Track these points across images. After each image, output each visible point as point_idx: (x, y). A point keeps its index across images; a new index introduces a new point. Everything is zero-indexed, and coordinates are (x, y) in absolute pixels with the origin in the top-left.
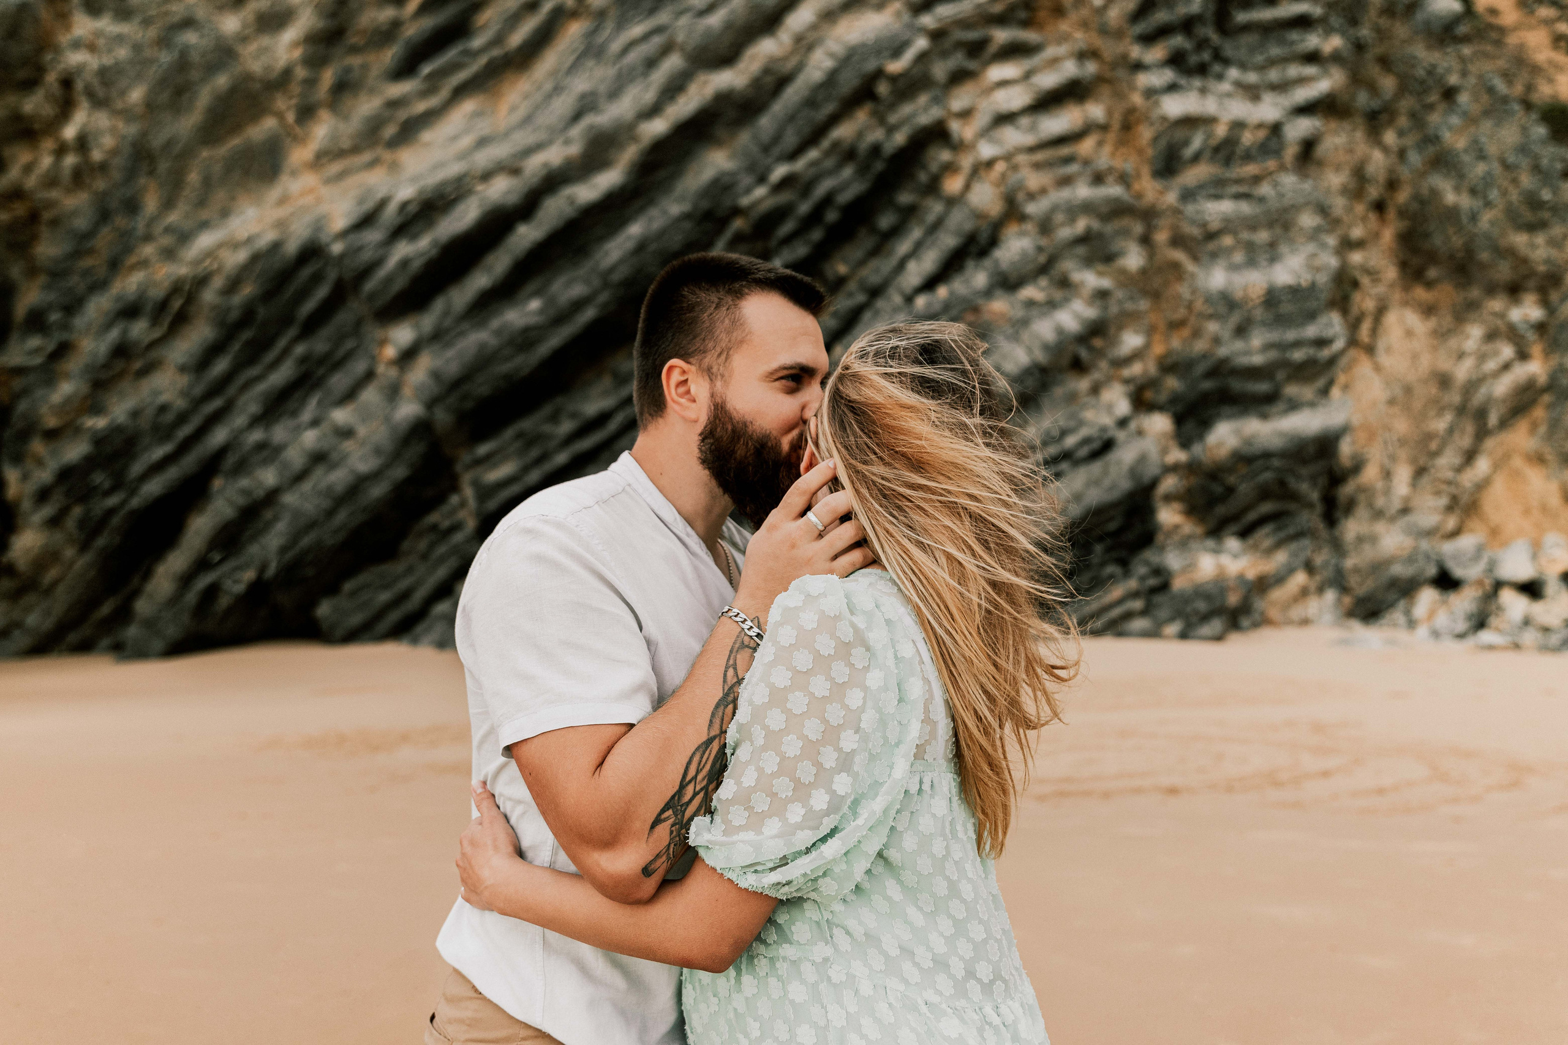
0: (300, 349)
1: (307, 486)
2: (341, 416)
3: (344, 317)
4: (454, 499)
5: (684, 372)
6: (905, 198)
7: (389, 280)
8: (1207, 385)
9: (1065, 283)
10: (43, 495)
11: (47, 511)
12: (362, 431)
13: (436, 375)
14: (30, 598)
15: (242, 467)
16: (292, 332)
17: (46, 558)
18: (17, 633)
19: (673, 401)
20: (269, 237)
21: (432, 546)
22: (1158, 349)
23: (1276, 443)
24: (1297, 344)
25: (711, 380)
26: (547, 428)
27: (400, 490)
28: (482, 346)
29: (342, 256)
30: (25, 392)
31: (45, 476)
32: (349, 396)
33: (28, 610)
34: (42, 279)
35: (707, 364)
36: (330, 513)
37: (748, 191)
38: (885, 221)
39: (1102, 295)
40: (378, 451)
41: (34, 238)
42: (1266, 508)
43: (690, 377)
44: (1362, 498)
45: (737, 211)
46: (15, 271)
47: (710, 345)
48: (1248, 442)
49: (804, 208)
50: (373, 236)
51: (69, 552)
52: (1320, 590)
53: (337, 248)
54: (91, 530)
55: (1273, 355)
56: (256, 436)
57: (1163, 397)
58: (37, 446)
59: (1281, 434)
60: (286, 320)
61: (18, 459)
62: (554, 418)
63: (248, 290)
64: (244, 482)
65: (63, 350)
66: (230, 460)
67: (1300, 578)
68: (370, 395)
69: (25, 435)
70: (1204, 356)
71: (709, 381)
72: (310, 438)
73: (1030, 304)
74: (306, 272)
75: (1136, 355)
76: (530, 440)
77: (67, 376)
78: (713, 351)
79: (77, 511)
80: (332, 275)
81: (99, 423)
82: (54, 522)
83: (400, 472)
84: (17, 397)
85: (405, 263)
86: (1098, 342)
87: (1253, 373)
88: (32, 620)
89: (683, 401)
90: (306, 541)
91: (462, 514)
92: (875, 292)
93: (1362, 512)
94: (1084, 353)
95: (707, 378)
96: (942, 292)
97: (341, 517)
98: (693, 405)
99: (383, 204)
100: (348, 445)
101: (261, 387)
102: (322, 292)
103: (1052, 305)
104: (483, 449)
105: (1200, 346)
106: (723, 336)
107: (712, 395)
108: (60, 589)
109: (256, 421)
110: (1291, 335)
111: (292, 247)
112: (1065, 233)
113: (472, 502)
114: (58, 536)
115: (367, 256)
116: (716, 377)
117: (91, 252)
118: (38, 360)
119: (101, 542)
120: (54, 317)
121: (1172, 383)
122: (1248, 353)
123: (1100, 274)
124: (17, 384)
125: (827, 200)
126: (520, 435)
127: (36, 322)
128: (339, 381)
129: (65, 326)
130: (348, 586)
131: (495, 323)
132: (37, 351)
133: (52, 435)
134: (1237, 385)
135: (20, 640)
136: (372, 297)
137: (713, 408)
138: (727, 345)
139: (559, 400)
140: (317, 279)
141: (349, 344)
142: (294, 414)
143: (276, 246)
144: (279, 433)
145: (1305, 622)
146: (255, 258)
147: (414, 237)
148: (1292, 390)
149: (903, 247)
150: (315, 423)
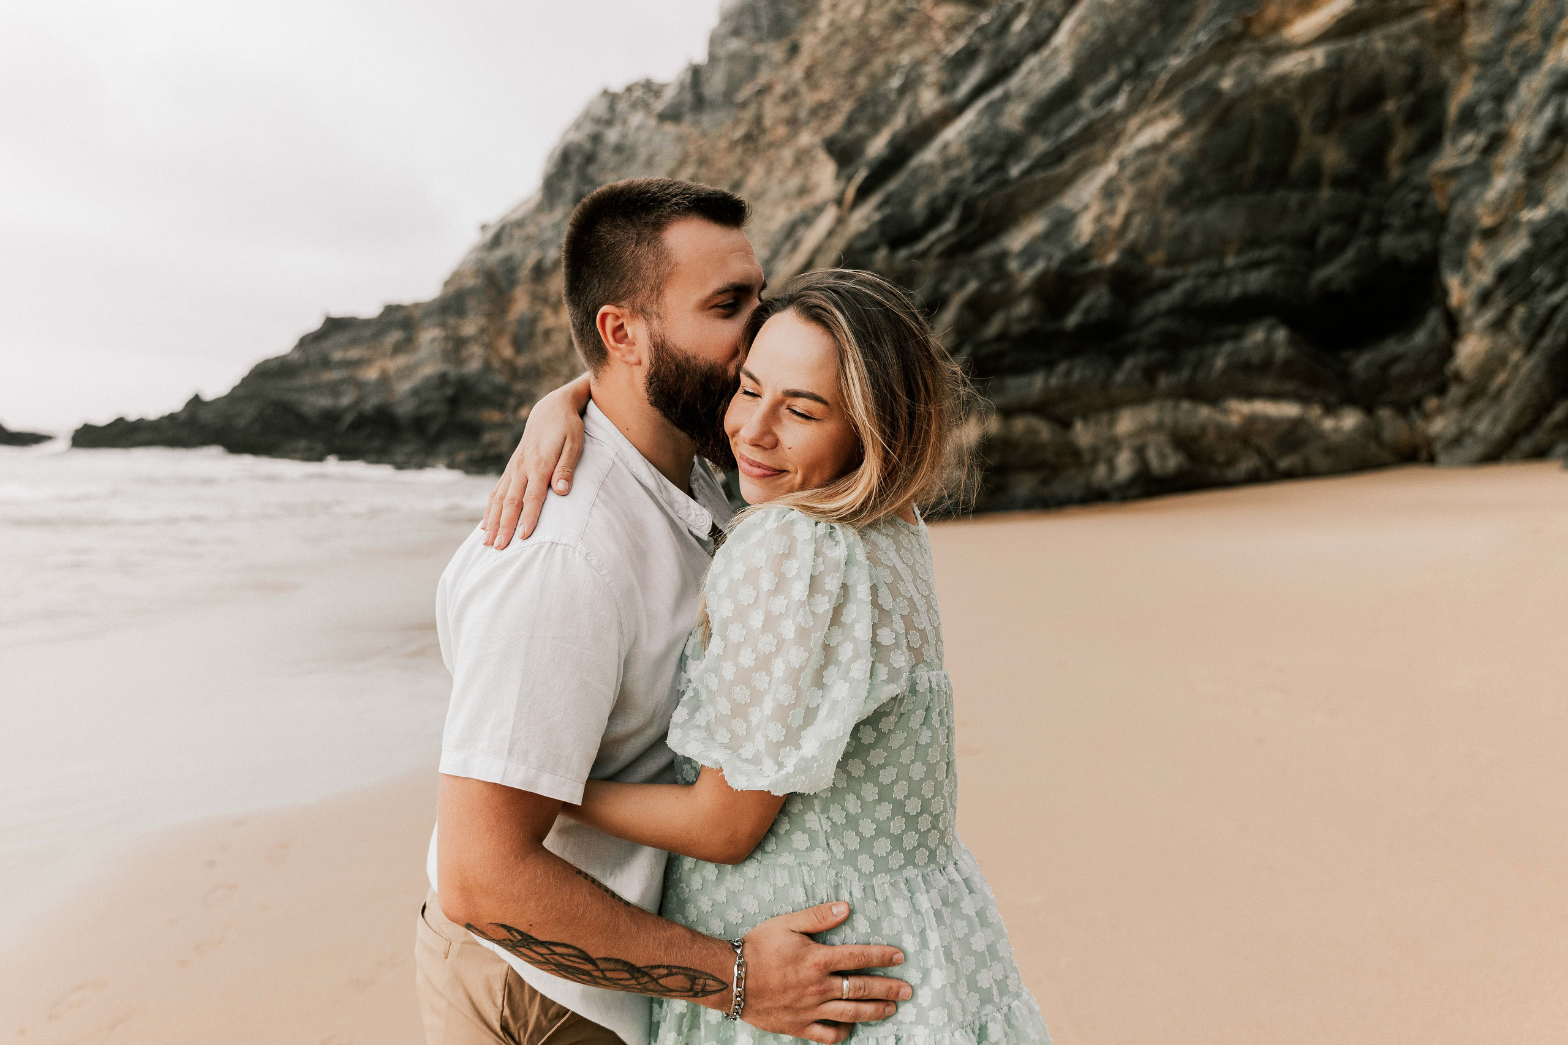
5: (617, 317)
10: (1484, 298)
11: (1489, 315)
14: (1479, 405)
17: (1493, 363)
18: (1468, 441)
19: (613, 348)
25: (647, 320)
30: (1461, 194)
31: (1485, 278)
33: (1478, 417)
34: (1474, 70)
41: (1463, 29)
43: (625, 320)
46: (1446, 70)
51: (1516, 356)
54: (1538, 330)
58: (1476, 248)
61: (1458, 264)
65: (1496, 142)
69: (1463, 239)
71: (644, 321)
77: (1502, 169)
79: (1521, 311)
81: (1538, 214)
82: (1499, 325)
84: (1453, 200)
88: (1482, 427)
95: (642, 319)
107: (651, 336)
108: (1509, 394)
114: (1503, 340)
116: (651, 316)
117: (1522, 28)
118: (1471, 158)
119: (1546, 342)
120: (1485, 108)
124: (1453, 186)
127: (1468, 118)
129: (1499, 115)
132: (1469, 149)
133: (1490, 234)
135: (1473, 448)
137: (653, 349)
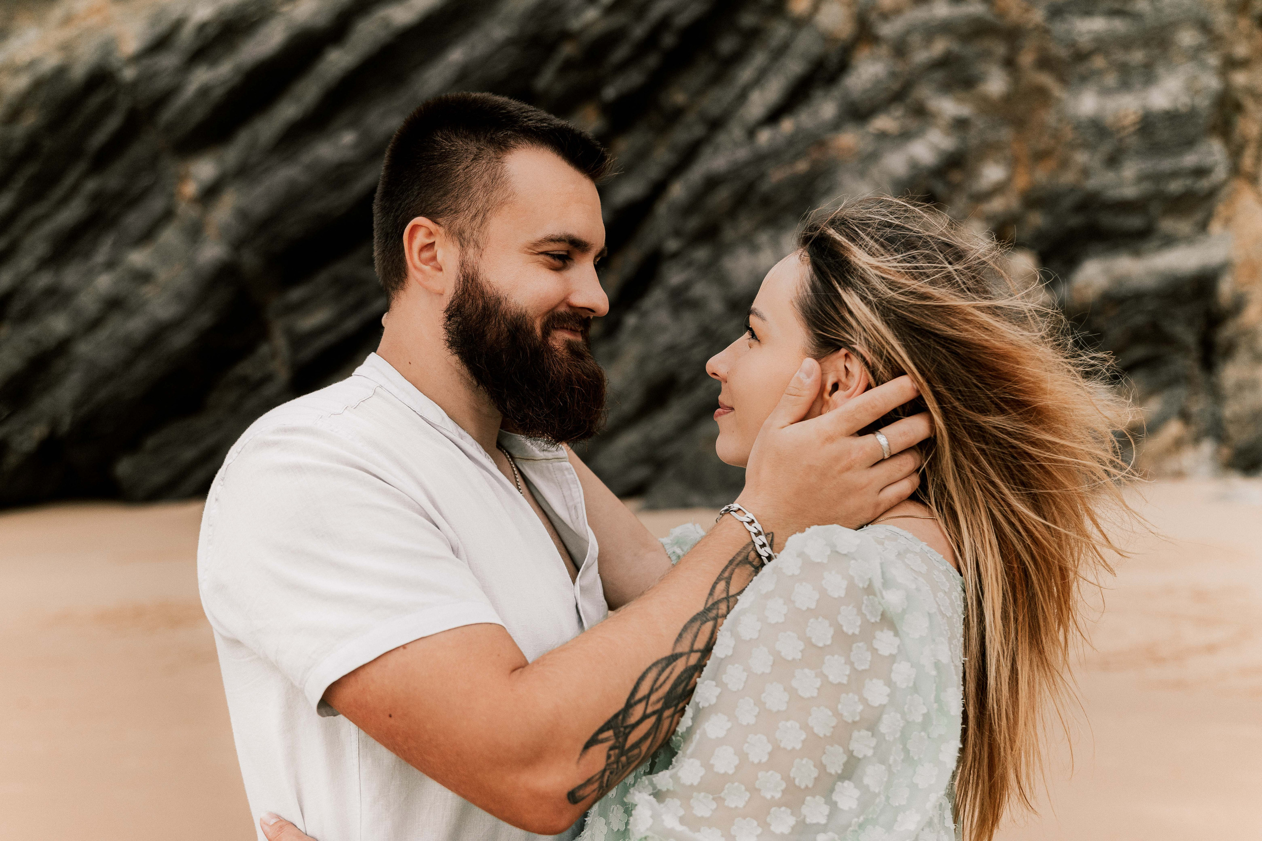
0: (91, 185)
1: (103, 334)
2: (138, 258)
3: (139, 150)
4: (264, 349)
5: (430, 234)
6: (748, 19)
7: (188, 109)
8: (1075, 221)
9: (921, 113)
12: (163, 274)
13: (242, 214)
15: (28, 314)
16: (81, 167)
19: (416, 267)
20: (52, 61)
22: (1022, 181)
23: (1150, 283)
24: (1175, 174)
25: (462, 246)
27: (205, 338)
28: (292, 183)
29: (135, 84)
32: (146, 236)
35: (458, 227)
36: (128, 364)
37: (578, 11)
38: (727, 45)
39: (960, 125)
40: (179, 296)
42: (1139, 352)
43: (438, 240)
45: (566, 35)
47: (463, 204)
48: (1119, 281)
49: (639, 31)
50: (168, 61)
52: (1197, 440)
53: (129, 74)
55: (1147, 187)
56: (44, 280)
57: (1026, 233)
59: (1154, 273)
60: (74, 153)
63: (30, 120)
64: (32, 330)
66: (17, 306)
67: (1174, 429)
68: (170, 236)
70: (1072, 190)
71: (459, 246)
72: (104, 282)
73: (883, 136)
74: (95, 101)
75: (998, 189)
76: (345, 285)
78: (467, 211)
80: (124, 104)
83: (204, 319)
85: (204, 91)
86: (956, 176)
87: (1125, 206)
89: (427, 268)
90: (103, 394)
91: (274, 364)
92: (716, 124)
93: (1242, 357)
94: (939, 188)
95: (458, 243)
96: (787, 125)
97: (142, 368)
98: (440, 274)
99: (178, 25)
100: (147, 291)
101: (49, 228)
102: (113, 123)
103: (905, 136)
104: (296, 294)
105: (1068, 178)
106: (480, 194)
107: (463, 264)
109: (45, 263)
110: (1167, 164)
111: (79, 72)
112: (921, 56)
115: (162, 83)
116: (469, 242)
121: (1037, 220)
122: (1120, 184)
123: (961, 100)
125: (664, 23)
126: (334, 281)
128: (135, 220)
130: (151, 443)
131: (306, 158)
134: (1108, 220)
136: (170, 128)
137: (462, 279)
138: (483, 206)
140: (107, 108)
141: (145, 181)
142: (87, 255)
143: (61, 72)
144: (70, 276)
145: (1179, 475)
146: (38, 85)
147: (214, 62)
148: (1168, 225)
149: (746, 74)
150: (110, 265)
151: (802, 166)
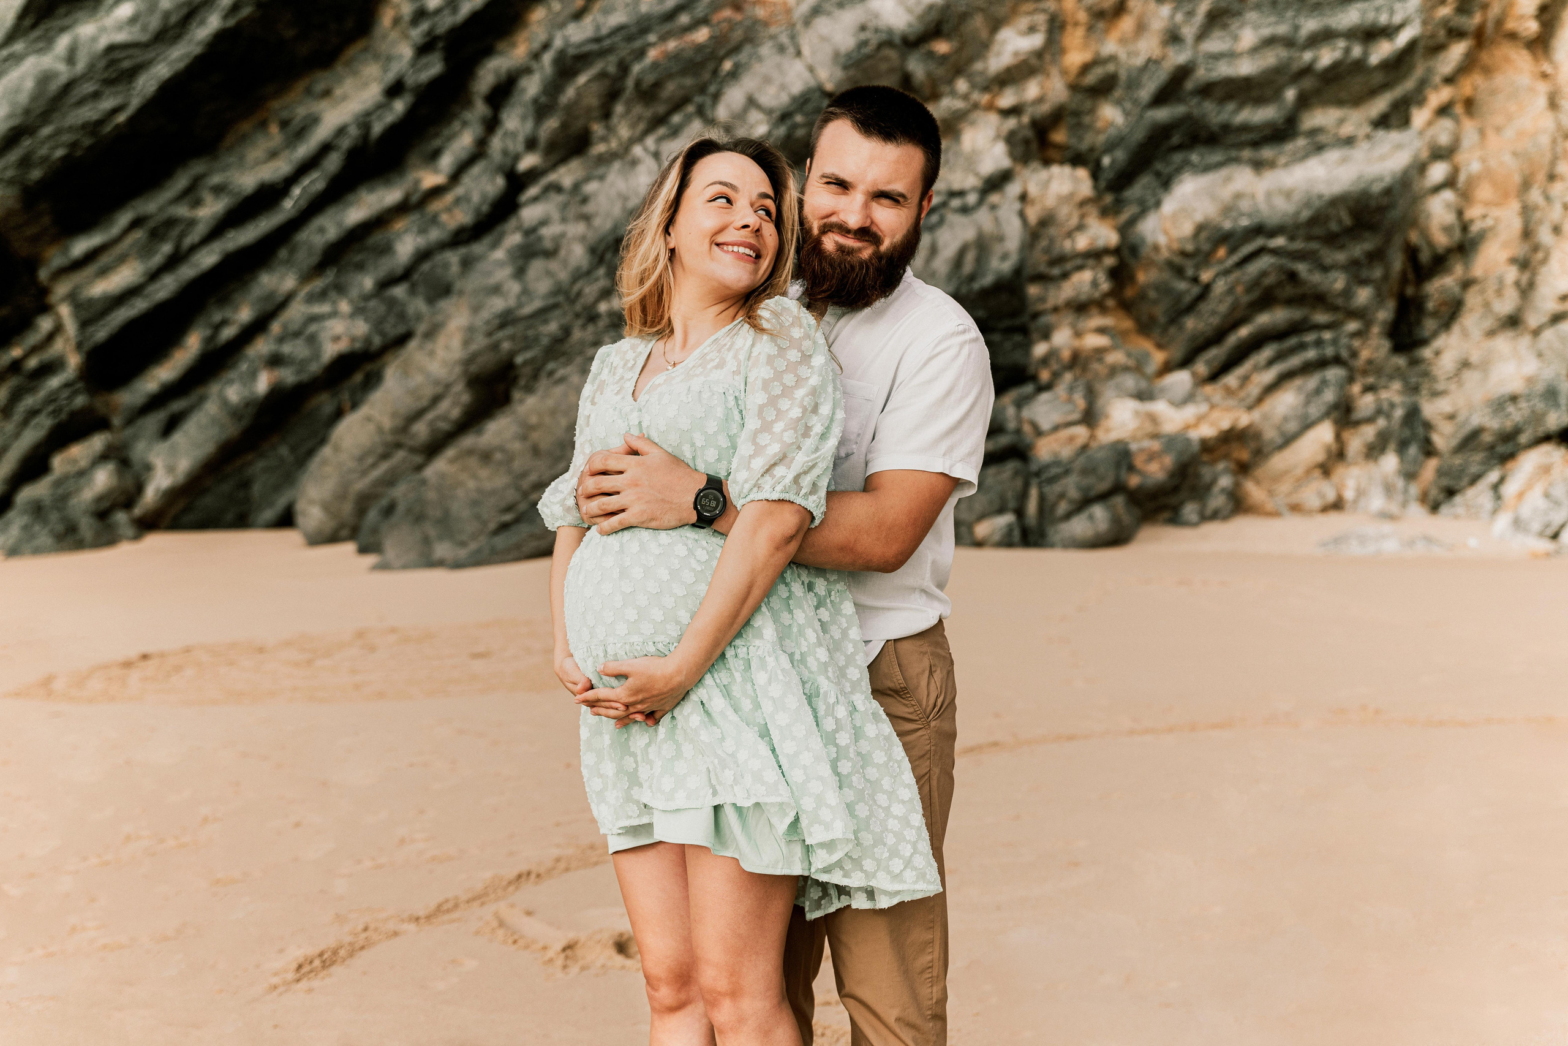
4: (45, 324)
8: (1162, 114)
21: (15, 397)
22: (1075, 57)
23: (1281, 209)
26: (182, 211)
28: (45, 79)
42: (1266, 319)
44: (1472, 299)
52: (1374, 451)
55: (1270, 59)
59: (1288, 194)
62: (191, 195)
67: (1324, 433)
70: (1151, 63)
76: (155, 230)
91: (59, 346)
104: (80, 247)
105: (1148, 46)
110: (1311, 23)
113: (71, 327)
122: (1231, 55)
126: (136, 224)
131: (63, 42)
134: (1215, 114)
139: (197, 168)
148: (1321, 117)
151: (702, 35)
